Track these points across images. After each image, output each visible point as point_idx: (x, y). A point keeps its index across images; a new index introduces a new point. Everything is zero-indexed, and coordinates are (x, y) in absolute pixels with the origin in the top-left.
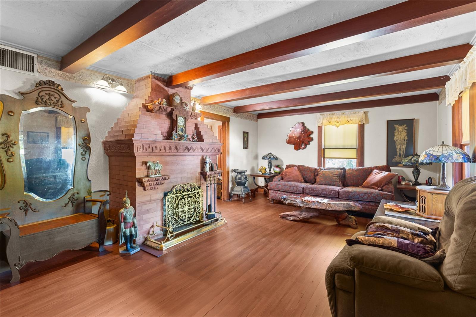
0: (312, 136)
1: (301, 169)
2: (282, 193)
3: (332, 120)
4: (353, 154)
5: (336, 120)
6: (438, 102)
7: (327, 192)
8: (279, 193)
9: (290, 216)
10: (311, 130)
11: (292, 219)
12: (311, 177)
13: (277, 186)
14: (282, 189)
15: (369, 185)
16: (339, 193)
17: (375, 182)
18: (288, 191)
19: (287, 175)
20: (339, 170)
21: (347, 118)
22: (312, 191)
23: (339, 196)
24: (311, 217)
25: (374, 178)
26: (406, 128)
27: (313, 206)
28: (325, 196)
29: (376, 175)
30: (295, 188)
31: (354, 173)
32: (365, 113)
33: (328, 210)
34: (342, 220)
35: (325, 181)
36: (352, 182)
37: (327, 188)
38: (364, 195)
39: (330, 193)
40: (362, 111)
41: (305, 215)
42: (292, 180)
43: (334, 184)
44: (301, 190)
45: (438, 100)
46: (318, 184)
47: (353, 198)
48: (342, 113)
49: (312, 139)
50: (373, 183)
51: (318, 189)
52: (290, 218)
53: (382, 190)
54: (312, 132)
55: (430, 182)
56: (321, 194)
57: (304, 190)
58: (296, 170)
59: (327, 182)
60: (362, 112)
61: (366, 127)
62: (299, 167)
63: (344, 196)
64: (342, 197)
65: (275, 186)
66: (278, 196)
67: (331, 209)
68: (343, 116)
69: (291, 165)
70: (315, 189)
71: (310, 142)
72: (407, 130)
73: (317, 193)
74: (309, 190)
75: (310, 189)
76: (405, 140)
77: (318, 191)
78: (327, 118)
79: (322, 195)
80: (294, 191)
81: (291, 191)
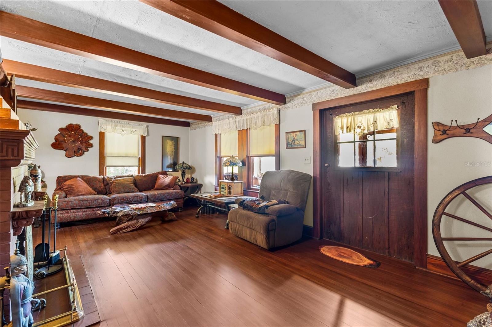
0: (91, 142)
1: (88, 180)
2: (79, 210)
3: (117, 128)
4: (136, 162)
5: (121, 128)
6: (189, 128)
7: (137, 198)
8: (73, 212)
9: (126, 228)
10: (89, 134)
11: (129, 229)
12: (102, 187)
13: (71, 204)
14: (79, 206)
15: (162, 187)
16: (147, 197)
17: (167, 184)
18: (90, 207)
19: (74, 188)
20: (130, 178)
21: (132, 128)
22: (122, 200)
23: (148, 200)
24: (147, 222)
25: (164, 181)
26: (174, 143)
27: (149, 211)
28: (136, 202)
29: (165, 179)
30: (99, 201)
31: (144, 179)
32: (147, 126)
33: (163, 211)
34: (166, 218)
35: (124, 189)
36: (144, 187)
37: (136, 195)
38: (167, 195)
39: (140, 199)
40: (145, 124)
41: (142, 221)
42: (83, 193)
43: (134, 190)
44: (108, 202)
45: (190, 127)
46: (117, 193)
47: (160, 199)
48: (127, 123)
49: (91, 146)
50: (165, 185)
51: (128, 198)
52: (125, 230)
53: (174, 189)
54: (91, 138)
55: (193, 180)
56: (131, 202)
57: (111, 201)
58: (81, 181)
59: (126, 190)
60: (146, 126)
61: (147, 139)
62: (82, 177)
63: (152, 199)
64: (151, 200)
65: (67, 204)
66: (71, 216)
67: (163, 210)
68: (129, 125)
69: (68, 176)
70: (124, 198)
71: (89, 149)
72: (174, 144)
73: (127, 201)
74: (118, 200)
75: (120, 199)
76: (173, 152)
77: (128, 200)
78: (112, 125)
79: (133, 203)
80: (98, 205)
81: (93, 205)
